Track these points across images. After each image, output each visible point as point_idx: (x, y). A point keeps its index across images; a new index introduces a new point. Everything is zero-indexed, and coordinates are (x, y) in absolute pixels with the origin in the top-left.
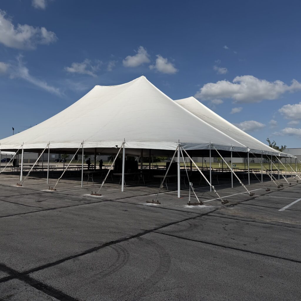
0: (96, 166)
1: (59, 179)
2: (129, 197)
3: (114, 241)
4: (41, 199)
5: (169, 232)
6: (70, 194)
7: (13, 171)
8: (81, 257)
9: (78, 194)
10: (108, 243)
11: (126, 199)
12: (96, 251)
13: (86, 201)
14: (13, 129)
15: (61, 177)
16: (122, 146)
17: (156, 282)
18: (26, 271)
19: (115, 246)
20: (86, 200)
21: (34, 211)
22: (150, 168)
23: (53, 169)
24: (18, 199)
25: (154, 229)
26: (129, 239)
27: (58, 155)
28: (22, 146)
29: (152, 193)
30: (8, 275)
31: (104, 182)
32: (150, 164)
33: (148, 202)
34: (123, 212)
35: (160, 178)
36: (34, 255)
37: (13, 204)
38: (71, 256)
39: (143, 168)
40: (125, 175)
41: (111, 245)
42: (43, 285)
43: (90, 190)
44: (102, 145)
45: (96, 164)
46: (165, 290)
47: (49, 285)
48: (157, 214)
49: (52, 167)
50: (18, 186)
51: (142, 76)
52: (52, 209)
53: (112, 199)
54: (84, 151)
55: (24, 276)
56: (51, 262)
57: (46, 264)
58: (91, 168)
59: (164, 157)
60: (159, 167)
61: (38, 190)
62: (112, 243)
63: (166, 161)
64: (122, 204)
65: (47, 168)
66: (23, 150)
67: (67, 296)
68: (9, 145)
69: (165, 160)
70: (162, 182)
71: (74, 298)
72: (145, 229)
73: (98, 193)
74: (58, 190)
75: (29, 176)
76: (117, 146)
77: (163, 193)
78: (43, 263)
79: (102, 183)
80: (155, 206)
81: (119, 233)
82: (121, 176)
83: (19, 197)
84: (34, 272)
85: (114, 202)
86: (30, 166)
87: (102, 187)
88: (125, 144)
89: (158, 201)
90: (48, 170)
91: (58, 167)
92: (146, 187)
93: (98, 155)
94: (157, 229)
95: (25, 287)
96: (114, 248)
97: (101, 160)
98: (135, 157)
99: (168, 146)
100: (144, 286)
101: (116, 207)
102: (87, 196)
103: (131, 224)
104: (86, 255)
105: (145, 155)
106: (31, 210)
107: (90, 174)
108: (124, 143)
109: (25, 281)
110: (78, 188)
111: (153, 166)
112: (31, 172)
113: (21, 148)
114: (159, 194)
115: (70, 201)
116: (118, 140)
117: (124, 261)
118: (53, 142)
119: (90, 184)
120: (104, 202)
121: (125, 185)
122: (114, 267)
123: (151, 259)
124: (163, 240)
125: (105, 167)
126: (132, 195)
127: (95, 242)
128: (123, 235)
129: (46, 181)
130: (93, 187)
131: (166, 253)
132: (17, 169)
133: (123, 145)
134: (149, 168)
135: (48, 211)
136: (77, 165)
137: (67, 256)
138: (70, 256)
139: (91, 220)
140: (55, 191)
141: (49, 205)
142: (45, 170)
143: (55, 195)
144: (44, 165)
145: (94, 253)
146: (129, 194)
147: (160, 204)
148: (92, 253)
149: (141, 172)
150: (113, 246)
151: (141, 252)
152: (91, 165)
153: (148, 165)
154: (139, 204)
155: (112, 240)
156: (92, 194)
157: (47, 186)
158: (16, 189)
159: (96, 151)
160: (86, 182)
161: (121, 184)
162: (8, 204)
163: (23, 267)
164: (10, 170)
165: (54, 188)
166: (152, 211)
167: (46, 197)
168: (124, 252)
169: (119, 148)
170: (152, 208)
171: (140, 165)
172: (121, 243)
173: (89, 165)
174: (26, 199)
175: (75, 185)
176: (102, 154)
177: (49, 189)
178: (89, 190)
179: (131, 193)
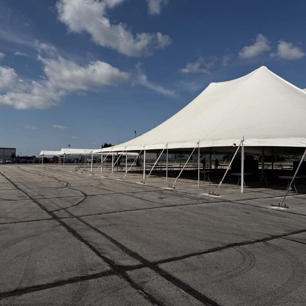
0: (212, 166)
1: (177, 178)
2: (251, 199)
3: (238, 243)
4: (163, 196)
5: (301, 240)
6: (189, 192)
7: (137, 170)
8: (205, 255)
9: (196, 193)
10: (231, 244)
11: (247, 200)
12: (220, 251)
13: (204, 201)
14: (135, 132)
15: (179, 176)
16: (240, 144)
17: (289, 291)
18: (156, 262)
19: (239, 248)
20: (204, 199)
21: (158, 206)
22: (273, 168)
23: (171, 168)
24: (143, 195)
25: (282, 234)
26: (254, 243)
27: (174, 155)
28: (144, 147)
29: (277, 196)
30: (141, 263)
31: (221, 182)
32: (273, 164)
33: (273, 206)
34: (245, 214)
35: (286, 180)
36: (161, 248)
37: (140, 200)
38: (196, 253)
39: (265, 168)
40: (244, 175)
41: (234, 247)
42: (172, 276)
43: (208, 190)
44: (219, 144)
45: (211, 164)
46: (300, 302)
47: (177, 278)
48: (285, 219)
49: (170, 166)
50: (142, 184)
51: (262, 67)
52: (172, 206)
53: (231, 200)
54: (200, 151)
55: (154, 266)
56: (177, 256)
57: (172, 257)
58: (206, 167)
59: (289, 156)
60: (283, 167)
61: (159, 187)
62: (236, 244)
63: (292, 160)
64: (242, 205)
65: (166, 168)
66: (145, 151)
67: (195, 291)
68: (133, 147)
69: (290, 159)
70: (290, 184)
71: (201, 294)
72: (272, 234)
73: (215, 193)
74: (177, 188)
75: (150, 175)
76: (235, 144)
77: (291, 196)
78: (170, 256)
79: (219, 183)
80: (282, 210)
81: (242, 235)
82: (240, 177)
83: (143, 193)
84: (163, 264)
85: (234, 204)
86: (151, 165)
87: (220, 187)
88: (244, 142)
89: (285, 205)
90: (166, 169)
91: (175, 166)
92: (270, 189)
93: (213, 154)
94: (286, 235)
95: (155, 276)
96: (238, 250)
97: (217, 159)
98: (254, 156)
99: (296, 142)
100: (275, 294)
101: (237, 209)
102: (205, 195)
103: (255, 228)
104: (209, 254)
105: (266, 153)
106: (155, 206)
107: (207, 174)
108: (242, 141)
109: (155, 270)
110: (195, 187)
111: (276, 165)
112: (152, 171)
113: (143, 149)
114: (286, 197)
115: (189, 199)
116: (235, 138)
117: (250, 264)
118: (171, 143)
119: (207, 184)
120: (223, 202)
121: (245, 186)
122: (240, 270)
123: (281, 266)
124: (295, 248)
125: (221, 167)
126: (253, 197)
127: (218, 242)
128: (247, 238)
129: (165, 180)
130: (209, 187)
131: (299, 262)
132: (140, 168)
133: (242, 143)
134: (271, 168)
135: (170, 208)
136: (192, 165)
137: (191, 252)
138: (194, 253)
139: (211, 219)
140: (174, 189)
141: (170, 202)
142: (164, 169)
143: (174, 193)
144: (162, 165)
145: (217, 253)
146: (249, 195)
147: (288, 208)
148: (215, 253)
149: (263, 172)
150: (237, 247)
151: (269, 258)
152: (206, 165)
153: (270, 165)
154: (262, 207)
155: (235, 242)
156: (210, 194)
157: (166, 184)
158: (141, 187)
159: (211, 150)
160: (202, 182)
161: (240, 184)
162: (135, 199)
163: (153, 258)
164: (135, 169)
165: (173, 186)
166: (279, 215)
167: (167, 195)
168: (249, 255)
169: (238, 147)
170: (279, 212)
171: (260, 165)
172: (246, 246)
173: (204, 165)
174: (149, 196)
175: (192, 184)
176: (217, 153)
177: (169, 187)
178: (206, 189)
179: (251, 194)
